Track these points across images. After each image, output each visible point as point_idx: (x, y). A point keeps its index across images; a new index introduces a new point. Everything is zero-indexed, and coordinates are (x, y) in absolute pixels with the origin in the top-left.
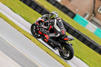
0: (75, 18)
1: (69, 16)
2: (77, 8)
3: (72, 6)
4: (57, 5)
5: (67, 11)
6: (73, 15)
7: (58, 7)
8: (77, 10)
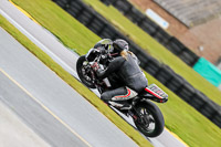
0: (197, 66)
1: (184, 60)
2: (202, 43)
3: (192, 39)
4: (159, 34)
5: (179, 49)
6: (192, 59)
7: (161, 41)
8: (202, 48)
